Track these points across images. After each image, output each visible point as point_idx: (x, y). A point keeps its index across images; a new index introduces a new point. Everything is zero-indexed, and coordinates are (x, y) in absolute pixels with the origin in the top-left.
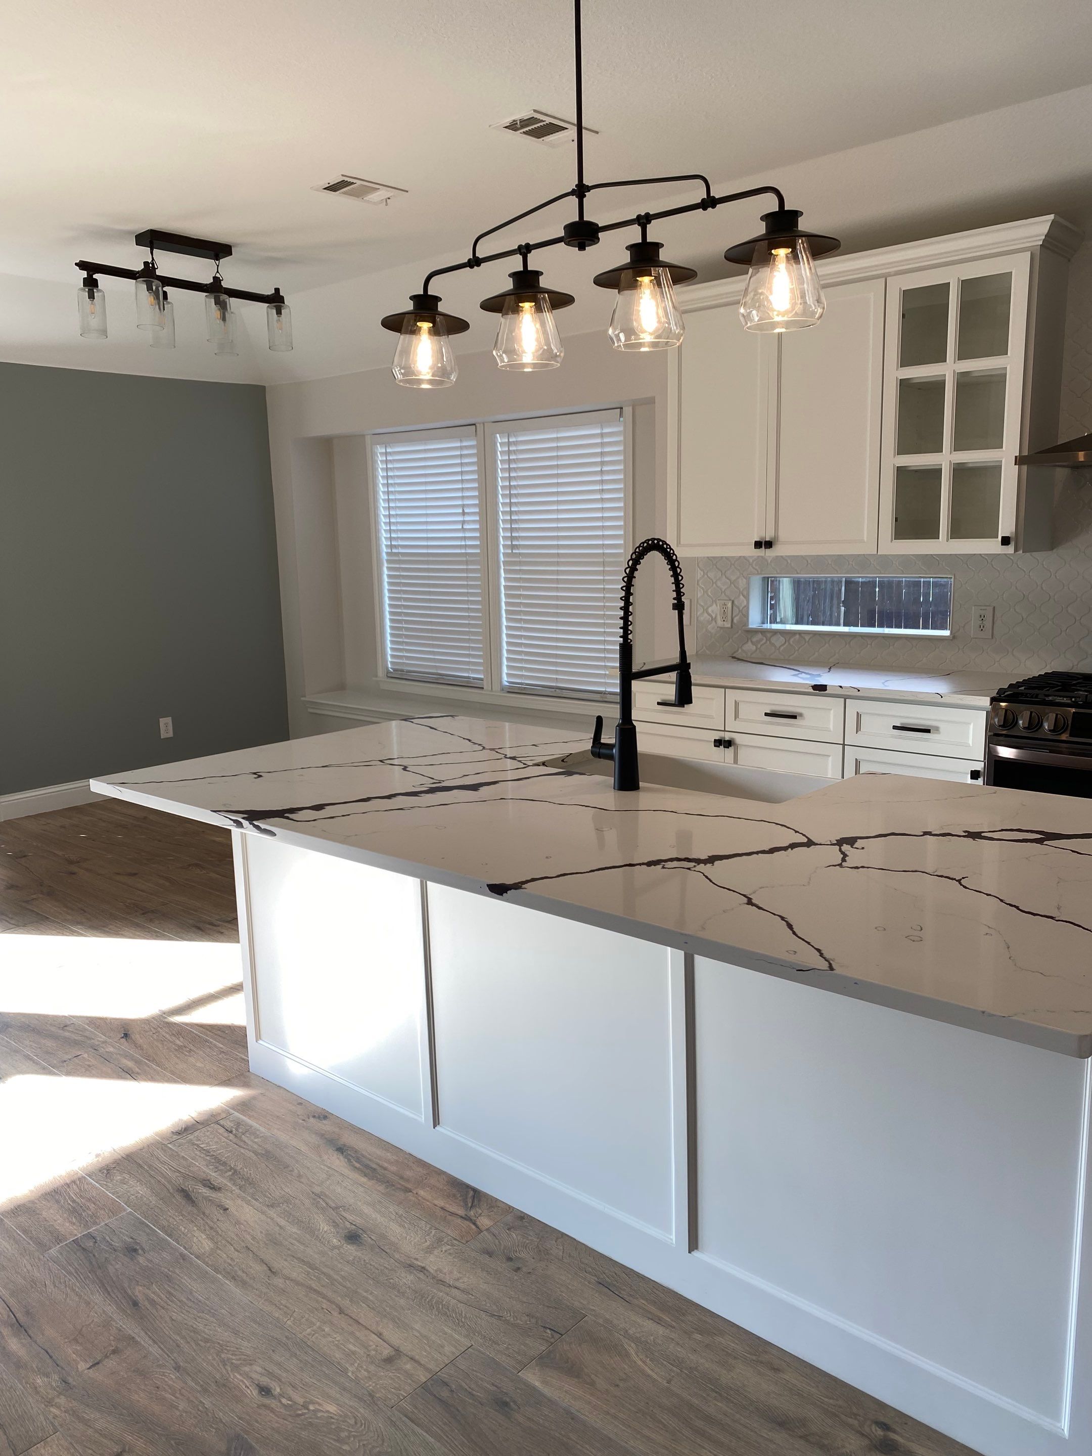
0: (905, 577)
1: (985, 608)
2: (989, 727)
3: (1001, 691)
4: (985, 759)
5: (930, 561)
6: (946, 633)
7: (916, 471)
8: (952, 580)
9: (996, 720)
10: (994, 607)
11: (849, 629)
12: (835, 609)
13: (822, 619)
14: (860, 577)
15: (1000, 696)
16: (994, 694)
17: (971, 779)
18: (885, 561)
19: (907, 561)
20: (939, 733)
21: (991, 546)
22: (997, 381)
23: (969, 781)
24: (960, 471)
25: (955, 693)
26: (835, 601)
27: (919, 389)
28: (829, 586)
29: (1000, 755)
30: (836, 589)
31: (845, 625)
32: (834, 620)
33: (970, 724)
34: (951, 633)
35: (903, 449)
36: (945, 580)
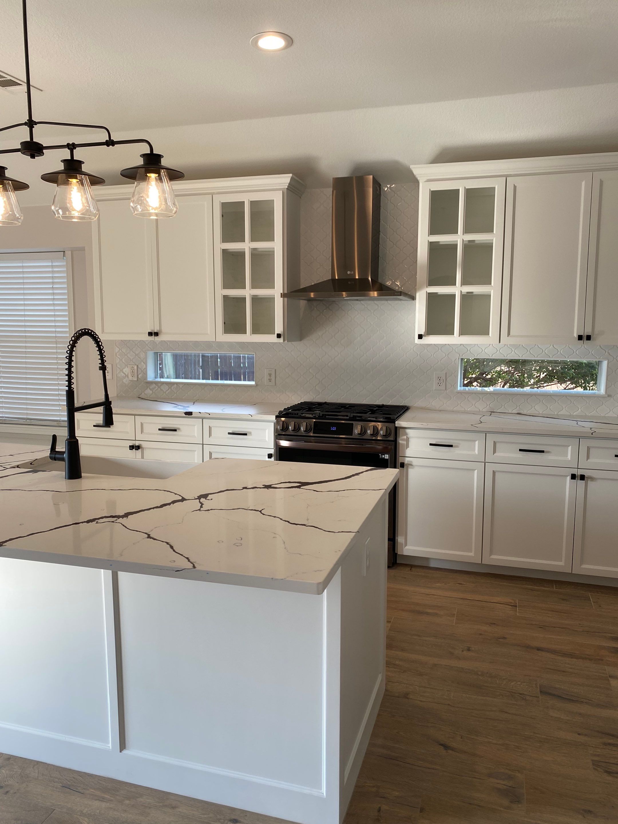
0: (232, 354)
1: (271, 370)
2: (276, 430)
3: (280, 412)
4: (274, 447)
5: (243, 345)
6: (253, 383)
7: (234, 298)
8: (255, 355)
9: (279, 427)
10: (275, 370)
11: (206, 381)
12: (197, 371)
13: (190, 376)
14: (208, 353)
15: (280, 415)
16: (277, 414)
17: (268, 458)
18: (220, 345)
19: (231, 345)
20: (251, 435)
21: (272, 338)
22: (269, 254)
23: (267, 459)
24: (255, 299)
25: (258, 414)
26: (197, 366)
27: (233, 255)
28: (193, 358)
29: (282, 445)
30: (197, 359)
31: (203, 379)
32: (197, 376)
33: (266, 429)
34: (256, 383)
35: (226, 286)
36: (251, 355)
